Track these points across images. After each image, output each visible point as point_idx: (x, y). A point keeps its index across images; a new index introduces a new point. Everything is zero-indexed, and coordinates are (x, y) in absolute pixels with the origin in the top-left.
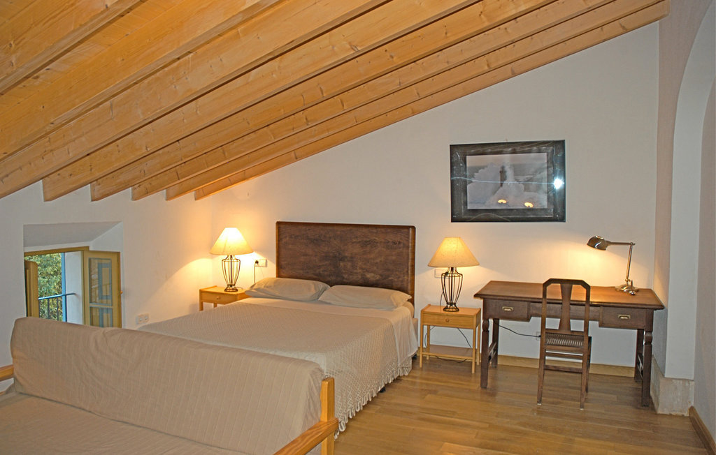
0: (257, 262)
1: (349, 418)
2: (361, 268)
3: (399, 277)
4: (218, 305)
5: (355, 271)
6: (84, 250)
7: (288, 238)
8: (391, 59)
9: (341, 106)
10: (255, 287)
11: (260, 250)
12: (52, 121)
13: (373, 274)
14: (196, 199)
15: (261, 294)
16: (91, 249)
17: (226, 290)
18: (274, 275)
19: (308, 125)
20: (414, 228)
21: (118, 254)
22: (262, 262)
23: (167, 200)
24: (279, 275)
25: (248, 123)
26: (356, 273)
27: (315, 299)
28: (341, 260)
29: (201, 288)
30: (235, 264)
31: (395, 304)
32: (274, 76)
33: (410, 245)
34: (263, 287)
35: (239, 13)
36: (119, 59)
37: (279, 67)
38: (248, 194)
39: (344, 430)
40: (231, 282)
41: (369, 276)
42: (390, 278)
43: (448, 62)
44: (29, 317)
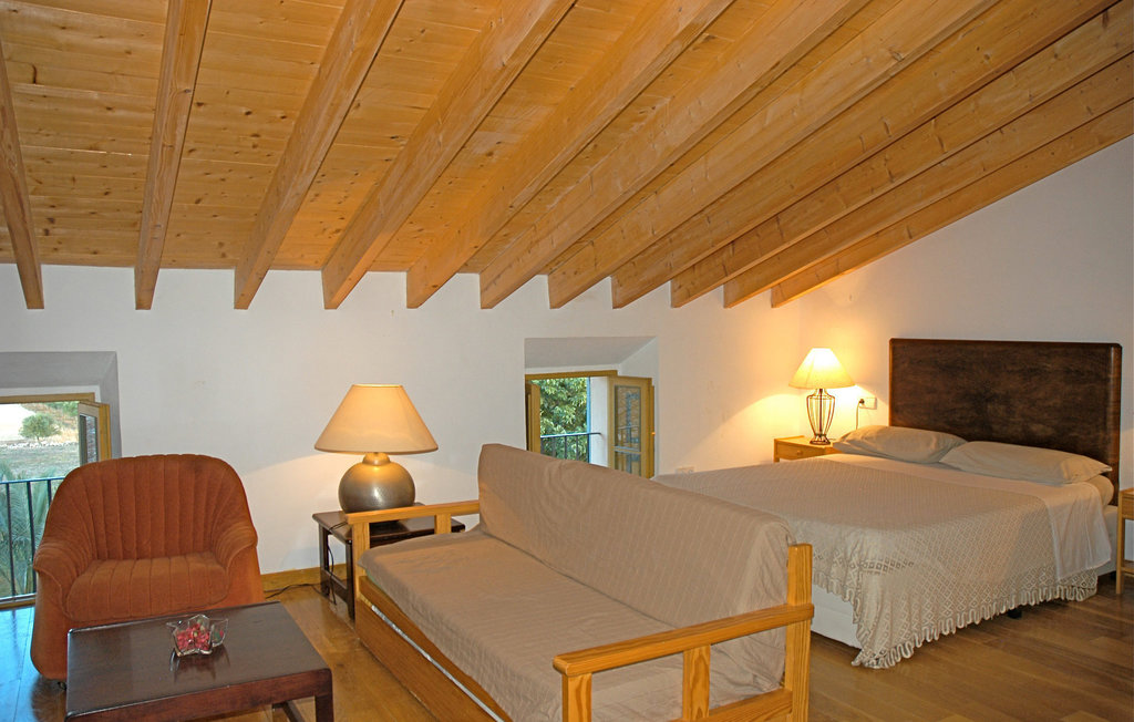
0: (862, 402)
1: (925, 641)
2: (1023, 416)
3: (1089, 433)
4: (782, 460)
5: (1012, 420)
6: (611, 375)
7: (906, 365)
8: (986, 62)
9: (939, 147)
10: (847, 438)
11: (868, 383)
12: (510, 203)
13: (1041, 426)
14: (773, 306)
15: (856, 448)
16: (619, 374)
17: (811, 442)
18: (885, 421)
19: (892, 182)
20: (1118, 347)
21: (649, 380)
22: (869, 402)
23: (725, 307)
24: (893, 422)
25: (792, 187)
26: (1014, 423)
27: (935, 462)
28: (987, 401)
29: (777, 437)
30: (827, 403)
31: (1065, 475)
32: (795, 114)
33: (1111, 376)
34: (859, 438)
35: (673, 40)
36: (565, 121)
37: (801, 100)
38: (851, 297)
39: (909, 656)
40: (821, 430)
41: (1036, 428)
42: (1075, 434)
43: (1117, 45)
44: (529, 452)
